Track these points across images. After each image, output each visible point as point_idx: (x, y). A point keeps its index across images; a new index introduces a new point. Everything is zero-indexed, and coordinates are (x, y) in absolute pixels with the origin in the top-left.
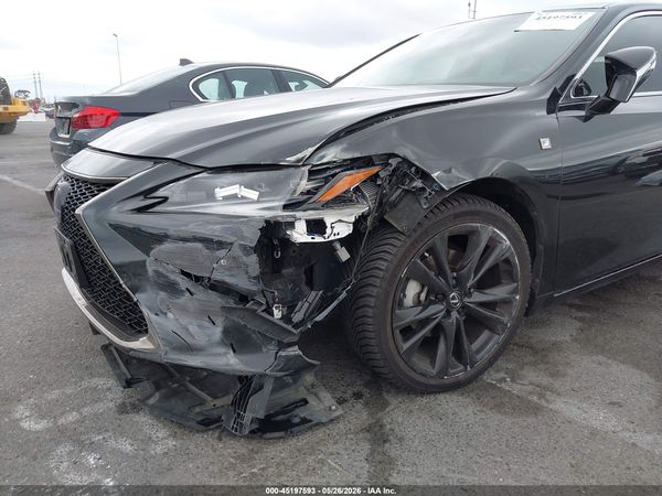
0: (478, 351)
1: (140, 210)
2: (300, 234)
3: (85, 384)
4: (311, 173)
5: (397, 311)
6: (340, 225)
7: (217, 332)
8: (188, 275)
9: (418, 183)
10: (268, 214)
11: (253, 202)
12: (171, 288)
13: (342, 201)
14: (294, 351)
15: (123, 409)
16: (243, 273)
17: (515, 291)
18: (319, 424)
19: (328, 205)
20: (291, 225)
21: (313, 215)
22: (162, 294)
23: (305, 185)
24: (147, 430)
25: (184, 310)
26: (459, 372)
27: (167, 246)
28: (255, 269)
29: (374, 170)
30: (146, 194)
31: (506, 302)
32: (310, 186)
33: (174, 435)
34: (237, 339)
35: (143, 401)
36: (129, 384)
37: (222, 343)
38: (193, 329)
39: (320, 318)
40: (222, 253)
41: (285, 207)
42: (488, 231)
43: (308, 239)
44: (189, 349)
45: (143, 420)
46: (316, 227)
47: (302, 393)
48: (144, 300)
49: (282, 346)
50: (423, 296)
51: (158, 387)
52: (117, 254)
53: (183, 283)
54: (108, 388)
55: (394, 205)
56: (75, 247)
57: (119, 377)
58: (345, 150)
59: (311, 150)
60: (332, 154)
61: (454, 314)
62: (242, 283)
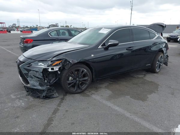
0: (83, 88)
1: (28, 66)
2: (50, 70)
3: (21, 92)
4: (51, 61)
5: (67, 81)
6: (56, 69)
7: (38, 84)
8: (34, 76)
9: (68, 63)
10: (45, 67)
11: (43, 65)
12: (32, 77)
13: (56, 65)
14: (49, 86)
15: (27, 95)
16: (40, 76)
17: (88, 78)
18: (54, 97)
19: (54, 66)
20: (48, 69)
21: (52, 67)
22: (31, 78)
23: (50, 63)
24: (30, 98)
25: (34, 80)
26: (79, 91)
27: (31, 72)
28: (42, 75)
29: (61, 61)
30: (29, 64)
31: (87, 80)
32: (51, 63)
33: (33, 99)
34: (41, 85)
35: (29, 94)
36: (27, 92)
37: (39, 85)
38: (35, 83)
39: (54, 82)
40: (38, 73)
41: (47, 66)
42: (82, 69)
43: (51, 71)
44: (35, 86)
45: (29, 97)
46: (52, 69)
47: (54, 93)
48: (29, 79)
49: (47, 86)
50: (72, 79)
51: (32, 92)
52: (25, 72)
53: (33, 77)
54: (25, 92)
55: (65, 66)
56: (20, 71)
57: (26, 91)
58: (57, 58)
59: (51, 58)
60: (54, 59)
61: (78, 82)
62: (40, 77)
